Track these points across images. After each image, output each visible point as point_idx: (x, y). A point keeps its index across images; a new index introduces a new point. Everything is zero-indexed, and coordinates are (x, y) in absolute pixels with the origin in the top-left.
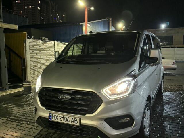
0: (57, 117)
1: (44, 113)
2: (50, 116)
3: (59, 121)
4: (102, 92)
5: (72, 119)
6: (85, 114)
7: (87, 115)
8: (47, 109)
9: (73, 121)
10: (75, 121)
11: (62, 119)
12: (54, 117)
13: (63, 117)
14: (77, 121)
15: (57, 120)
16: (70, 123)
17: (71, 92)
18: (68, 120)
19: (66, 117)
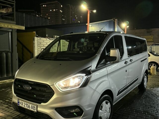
0: (22, 103)
1: (15, 99)
2: (18, 102)
3: (23, 107)
4: (55, 85)
5: (32, 106)
6: (40, 103)
7: (42, 104)
8: (17, 96)
9: (32, 108)
10: (34, 108)
11: (26, 105)
12: (21, 103)
13: (26, 104)
14: (35, 108)
15: (22, 106)
16: (30, 109)
17: (33, 83)
18: (29, 107)
19: (28, 104)
